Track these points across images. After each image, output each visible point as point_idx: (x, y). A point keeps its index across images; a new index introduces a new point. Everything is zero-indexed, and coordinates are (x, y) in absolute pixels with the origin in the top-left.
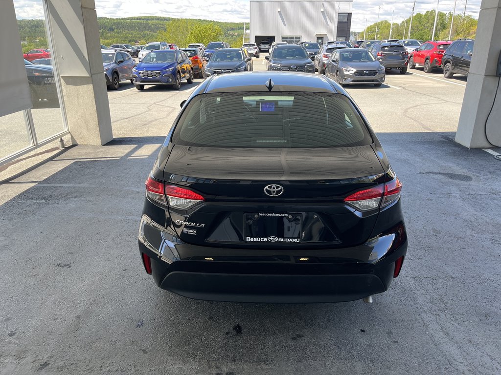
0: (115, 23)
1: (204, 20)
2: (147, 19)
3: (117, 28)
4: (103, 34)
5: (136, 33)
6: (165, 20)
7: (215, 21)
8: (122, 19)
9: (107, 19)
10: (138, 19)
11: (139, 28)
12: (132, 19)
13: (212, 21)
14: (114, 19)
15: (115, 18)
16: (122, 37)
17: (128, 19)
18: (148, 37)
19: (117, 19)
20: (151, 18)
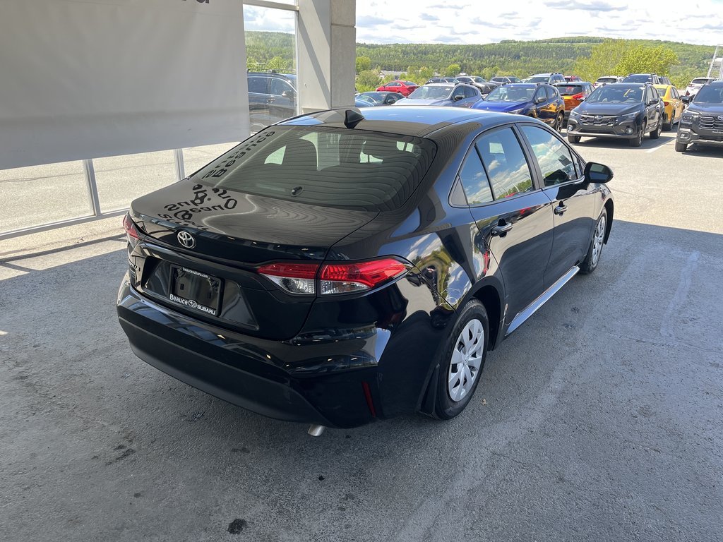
0: (524, 48)
1: (666, 42)
2: (572, 41)
3: (526, 55)
4: (504, 63)
5: (551, 62)
6: (601, 41)
7: (685, 43)
8: (536, 42)
9: (515, 42)
10: (559, 41)
11: (557, 54)
12: (551, 41)
13: (678, 43)
14: (524, 43)
15: (526, 40)
16: (529, 68)
17: (545, 41)
18: (567, 68)
19: (529, 42)
20: (579, 40)
